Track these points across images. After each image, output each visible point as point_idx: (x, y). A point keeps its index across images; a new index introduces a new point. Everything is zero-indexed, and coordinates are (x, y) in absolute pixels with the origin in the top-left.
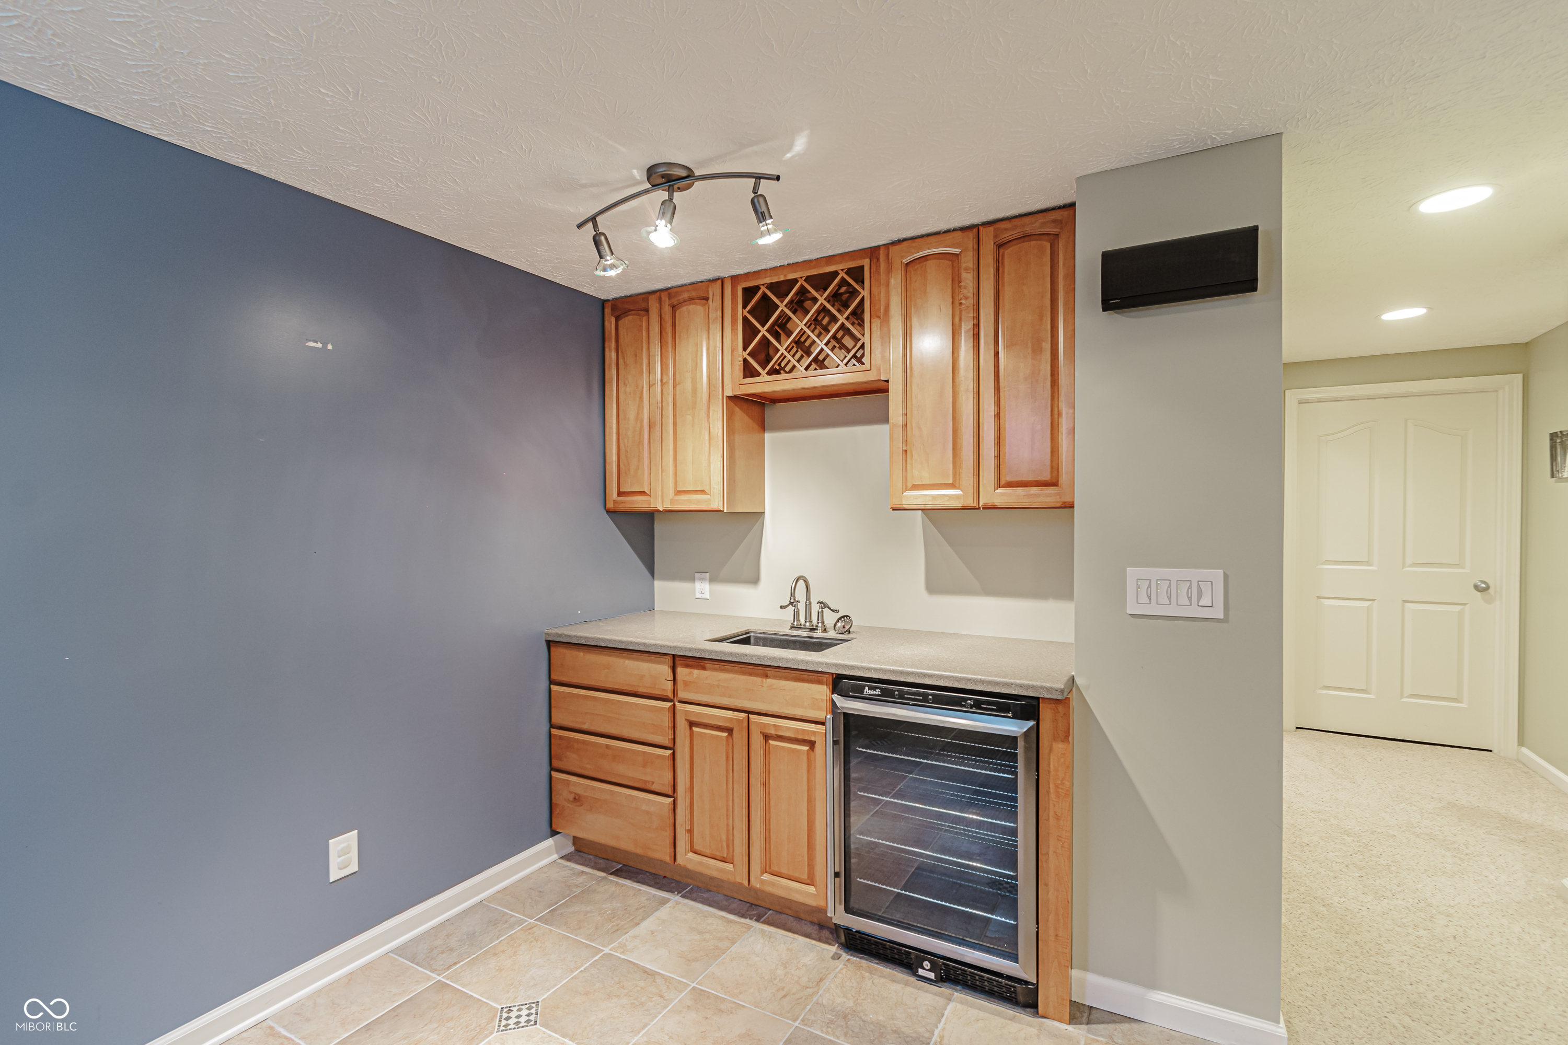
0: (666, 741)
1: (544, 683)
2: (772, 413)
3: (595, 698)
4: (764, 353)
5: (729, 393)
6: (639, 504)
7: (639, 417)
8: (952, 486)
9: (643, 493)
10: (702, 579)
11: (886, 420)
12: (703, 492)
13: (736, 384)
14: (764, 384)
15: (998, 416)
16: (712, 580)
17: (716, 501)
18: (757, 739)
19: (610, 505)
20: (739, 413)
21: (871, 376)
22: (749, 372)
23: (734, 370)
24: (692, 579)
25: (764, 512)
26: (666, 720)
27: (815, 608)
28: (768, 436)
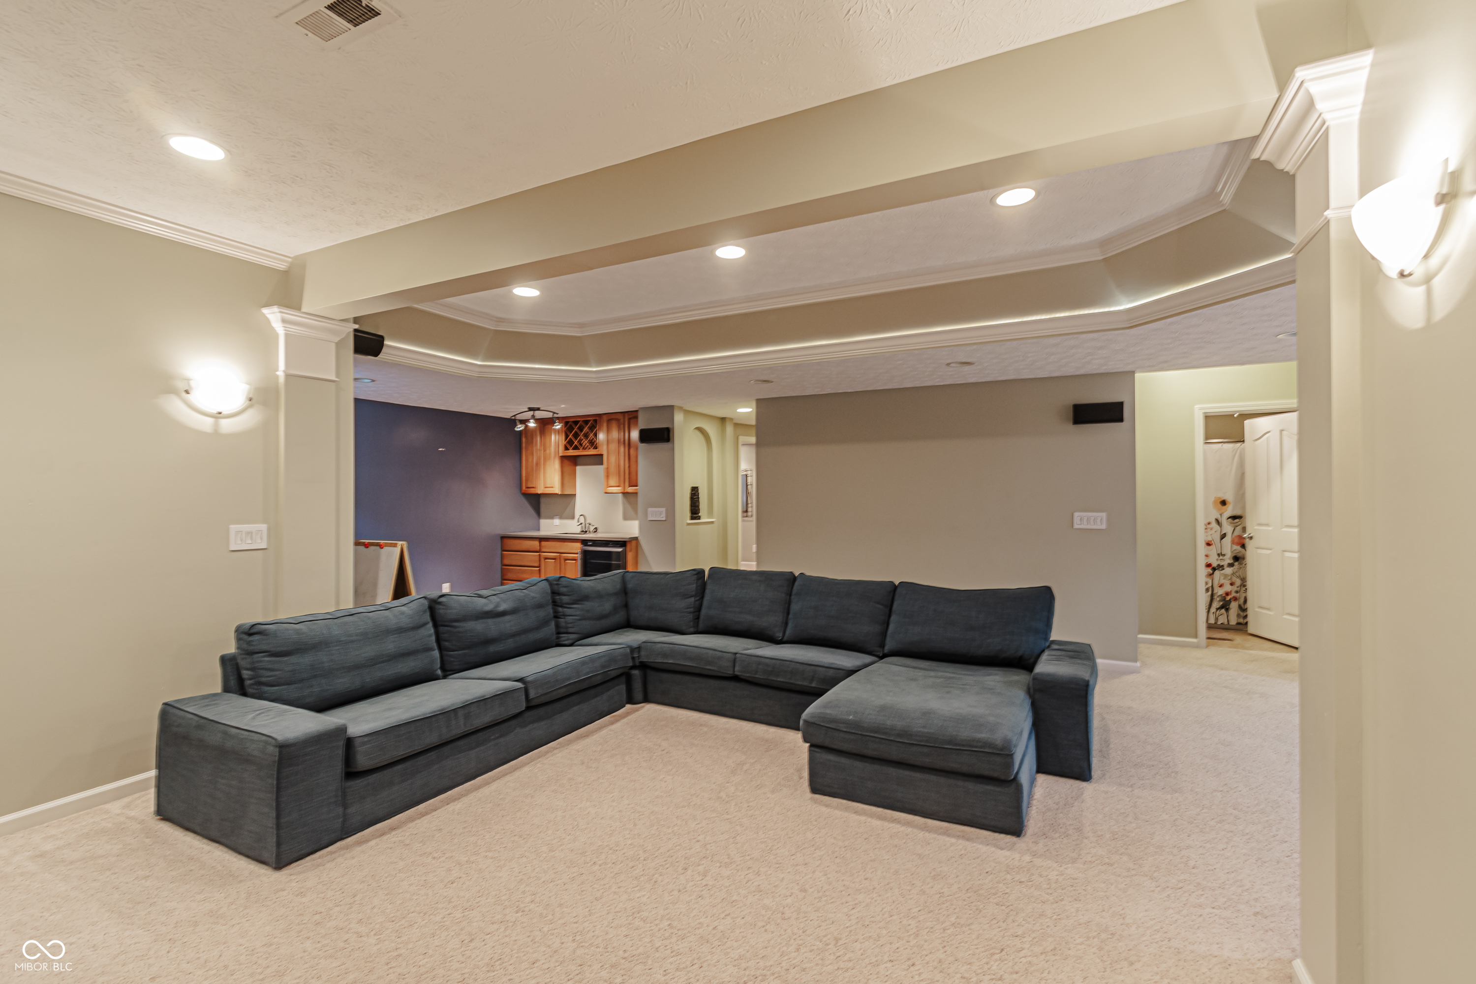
0: (536, 564)
1: (499, 551)
2: (579, 460)
3: (516, 554)
4: (570, 442)
5: (561, 455)
6: (532, 491)
7: (533, 461)
8: (618, 486)
9: (533, 488)
10: (556, 518)
11: (602, 464)
12: (552, 487)
13: (562, 452)
14: (571, 452)
15: (629, 467)
16: (561, 518)
17: (557, 490)
18: (562, 561)
19: (523, 492)
20: (566, 462)
21: (599, 453)
22: (566, 449)
23: (561, 448)
24: (552, 518)
25: (575, 494)
26: (537, 558)
27: (587, 525)
28: (578, 468)
